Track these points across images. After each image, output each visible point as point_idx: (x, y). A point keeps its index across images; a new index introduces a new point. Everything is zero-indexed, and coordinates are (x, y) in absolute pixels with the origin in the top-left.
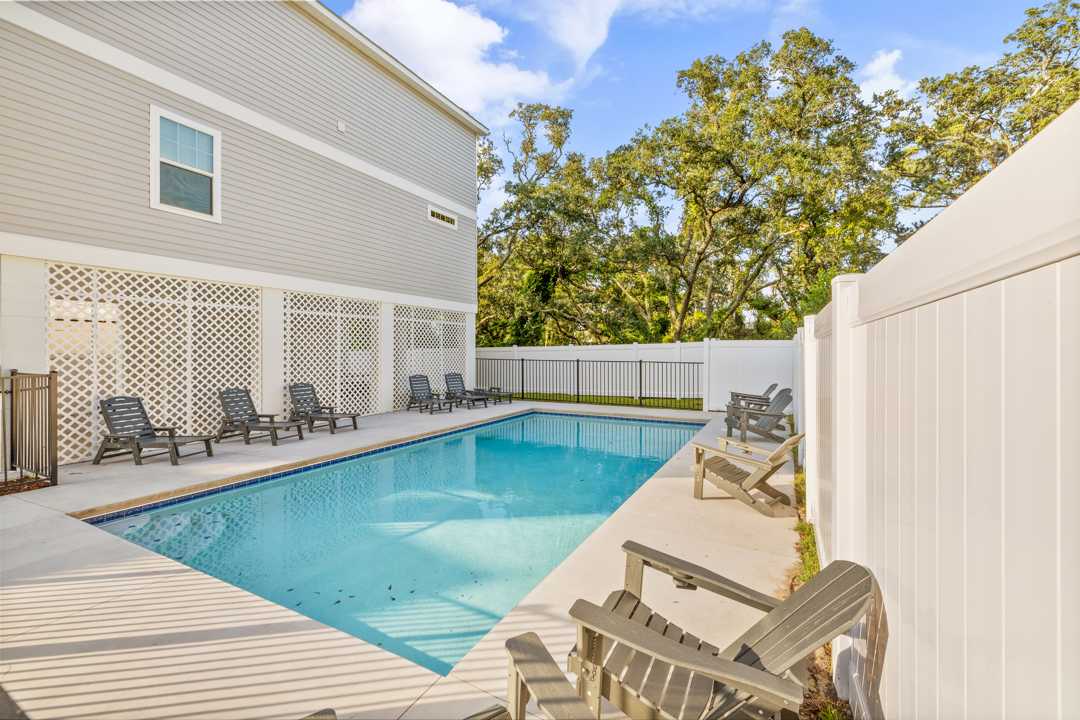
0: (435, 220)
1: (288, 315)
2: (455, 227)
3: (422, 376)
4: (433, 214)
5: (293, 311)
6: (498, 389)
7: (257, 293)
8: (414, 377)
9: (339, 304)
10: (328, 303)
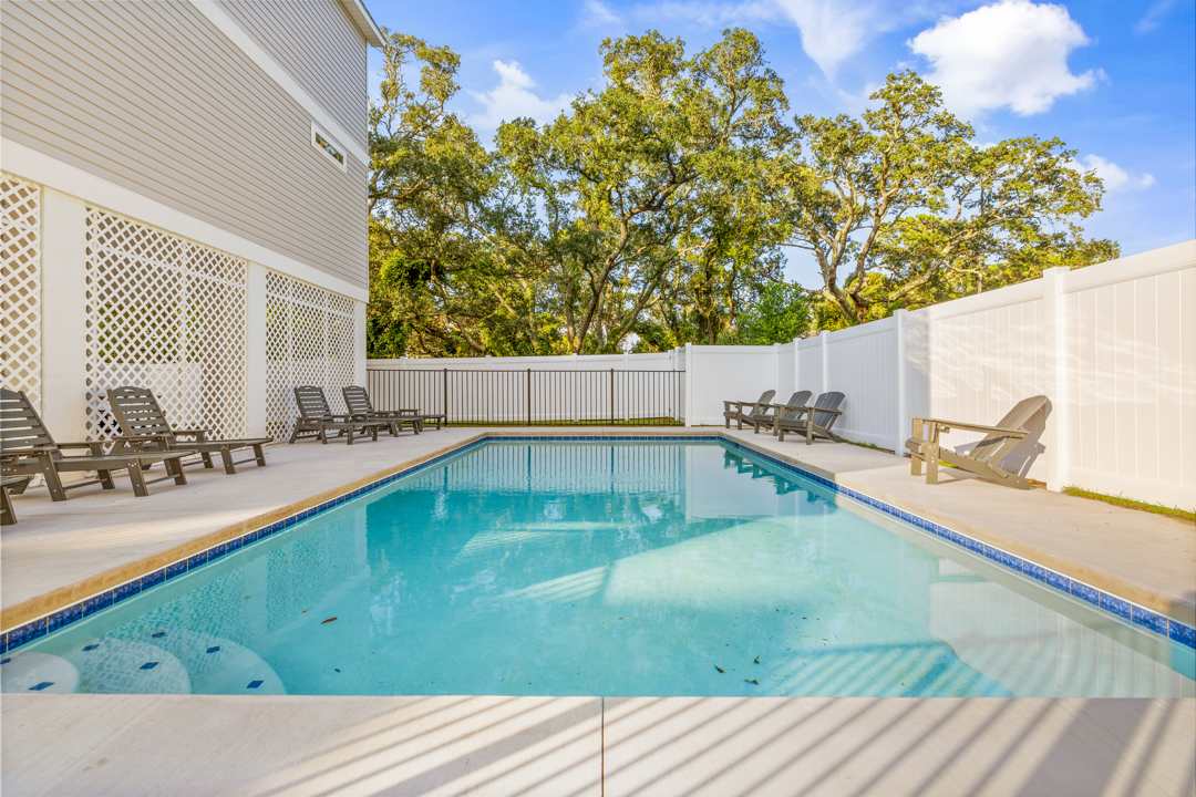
0: (318, 147)
1: (95, 254)
2: (343, 167)
3: (313, 388)
4: (318, 136)
5: (103, 248)
6: (415, 411)
7: (31, 196)
8: (302, 388)
9: (184, 251)
10: (164, 244)
